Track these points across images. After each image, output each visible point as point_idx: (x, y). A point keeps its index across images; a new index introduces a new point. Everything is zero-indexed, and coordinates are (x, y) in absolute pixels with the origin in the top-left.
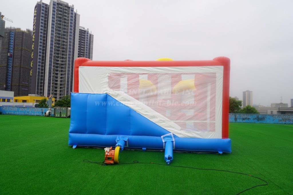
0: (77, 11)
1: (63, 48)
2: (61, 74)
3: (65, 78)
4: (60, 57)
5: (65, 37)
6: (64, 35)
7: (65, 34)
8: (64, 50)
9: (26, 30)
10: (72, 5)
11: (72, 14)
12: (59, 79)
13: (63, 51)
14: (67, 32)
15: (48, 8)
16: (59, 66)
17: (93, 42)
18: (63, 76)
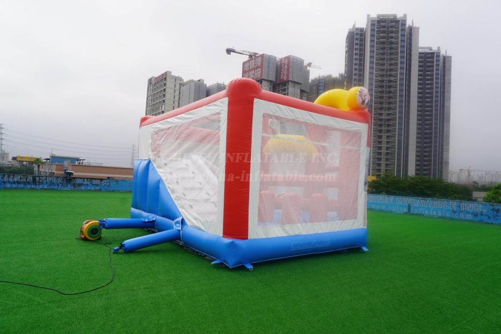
0: (413, 23)
1: (389, 92)
2: (388, 137)
3: (394, 142)
4: (385, 108)
5: (393, 73)
6: (391, 70)
7: (392, 67)
8: (391, 95)
9: (338, 76)
10: (403, 16)
11: (403, 30)
12: (384, 146)
13: (389, 98)
14: (395, 63)
15: (365, 33)
16: (383, 123)
17: (450, 70)
18: (391, 140)
